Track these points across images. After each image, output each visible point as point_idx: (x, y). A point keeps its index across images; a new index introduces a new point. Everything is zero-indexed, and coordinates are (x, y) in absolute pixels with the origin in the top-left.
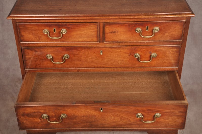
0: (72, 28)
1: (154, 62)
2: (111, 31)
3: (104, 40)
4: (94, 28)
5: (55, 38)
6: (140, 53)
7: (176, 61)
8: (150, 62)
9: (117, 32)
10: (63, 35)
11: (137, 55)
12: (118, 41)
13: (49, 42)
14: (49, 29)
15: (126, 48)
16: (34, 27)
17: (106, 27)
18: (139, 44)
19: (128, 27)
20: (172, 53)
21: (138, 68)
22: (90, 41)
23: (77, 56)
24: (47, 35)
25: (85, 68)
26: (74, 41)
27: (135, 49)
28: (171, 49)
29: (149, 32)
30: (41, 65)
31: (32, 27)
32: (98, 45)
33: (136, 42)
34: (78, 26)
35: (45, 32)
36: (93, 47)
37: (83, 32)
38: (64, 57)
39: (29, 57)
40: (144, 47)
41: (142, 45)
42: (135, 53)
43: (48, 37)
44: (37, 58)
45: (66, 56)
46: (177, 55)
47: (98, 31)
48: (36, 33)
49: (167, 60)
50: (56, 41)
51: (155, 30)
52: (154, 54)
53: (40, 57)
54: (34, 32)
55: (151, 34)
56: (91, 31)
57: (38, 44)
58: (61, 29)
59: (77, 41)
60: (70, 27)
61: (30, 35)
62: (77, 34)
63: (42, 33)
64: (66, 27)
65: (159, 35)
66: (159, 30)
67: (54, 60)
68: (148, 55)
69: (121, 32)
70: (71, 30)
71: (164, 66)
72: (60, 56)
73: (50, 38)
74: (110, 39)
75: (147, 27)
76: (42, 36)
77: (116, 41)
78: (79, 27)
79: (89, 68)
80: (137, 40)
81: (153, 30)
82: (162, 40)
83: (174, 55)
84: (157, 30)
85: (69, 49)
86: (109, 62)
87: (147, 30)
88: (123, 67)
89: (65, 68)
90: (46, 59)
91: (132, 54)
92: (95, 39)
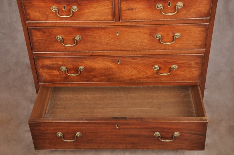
0: (84, 4)
1: (178, 44)
2: (128, 8)
3: (120, 19)
4: (109, 5)
5: (65, 16)
6: (161, 33)
7: (203, 42)
8: (173, 43)
9: (135, 9)
10: (74, 13)
11: (158, 36)
12: (136, 20)
13: (58, 21)
14: (58, 6)
15: (145, 27)
16: (41, 4)
17: (122, 3)
18: (161, 23)
19: (147, 3)
20: (198, 32)
21: (159, 51)
22: (104, 20)
23: (90, 38)
24: (56, 13)
25: (99, 51)
26: (86, 20)
27: (155, 29)
28: (198, 28)
29: (171, 8)
30: (50, 48)
31: (38, 3)
32: (113, 25)
33: (156, 21)
34: (90, 3)
35: (53, 10)
36: (108, 27)
37: (97, 9)
38: (76, 38)
39: (37, 38)
40: (166, 26)
41: (164, 24)
42: (156, 34)
43: (57, 15)
44: (45, 40)
45: (78, 37)
46: (203, 35)
47: (113, 8)
48: (44, 11)
49: (192, 41)
50: (66, 20)
51: (179, 5)
52: (177, 34)
53: (49, 38)
54: (41, 10)
55: (173, 10)
56: (105, 8)
57: (46, 24)
58: (71, 6)
59: (90, 19)
60: (81, 3)
61: (37, 13)
62: (90, 12)
63: (50, 11)
64: (76, 3)
65: (183, 12)
66: (182, 5)
67: (64, 42)
68: (171, 35)
69: (139, 9)
70: (82, 7)
71: (189, 48)
72: (72, 38)
73: (59, 17)
74: (127, 17)
75: (169, 2)
76: (51, 15)
77: (135, 20)
78: (92, 4)
79: (104, 51)
80: (158, 18)
81: (176, 6)
82: (186, 18)
83: (200, 35)
84: (180, 6)
85: (81, 30)
86: (127, 44)
87: (169, 6)
88: (143, 50)
89: (78, 51)
90: (56, 41)
91: (152, 34)
92: (110, 18)
